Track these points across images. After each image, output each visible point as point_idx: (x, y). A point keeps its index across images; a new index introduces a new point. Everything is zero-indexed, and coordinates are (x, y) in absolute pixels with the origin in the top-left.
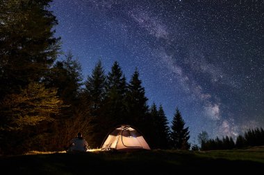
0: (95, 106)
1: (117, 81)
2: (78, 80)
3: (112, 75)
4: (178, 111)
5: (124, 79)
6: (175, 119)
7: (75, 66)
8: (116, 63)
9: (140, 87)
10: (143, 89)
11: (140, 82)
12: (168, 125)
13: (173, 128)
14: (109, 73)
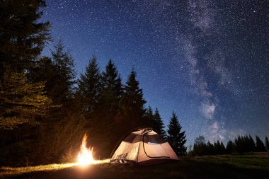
0: (89, 109)
1: (112, 82)
2: (70, 78)
3: (106, 76)
4: (174, 115)
5: (119, 80)
6: (171, 123)
7: (67, 60)
8: (110, 61)
9: (138, 88)
10: (141, 90)
11: (137, 83)
12: (164, 129)
13: (169, 132)
14: (104, 73)
